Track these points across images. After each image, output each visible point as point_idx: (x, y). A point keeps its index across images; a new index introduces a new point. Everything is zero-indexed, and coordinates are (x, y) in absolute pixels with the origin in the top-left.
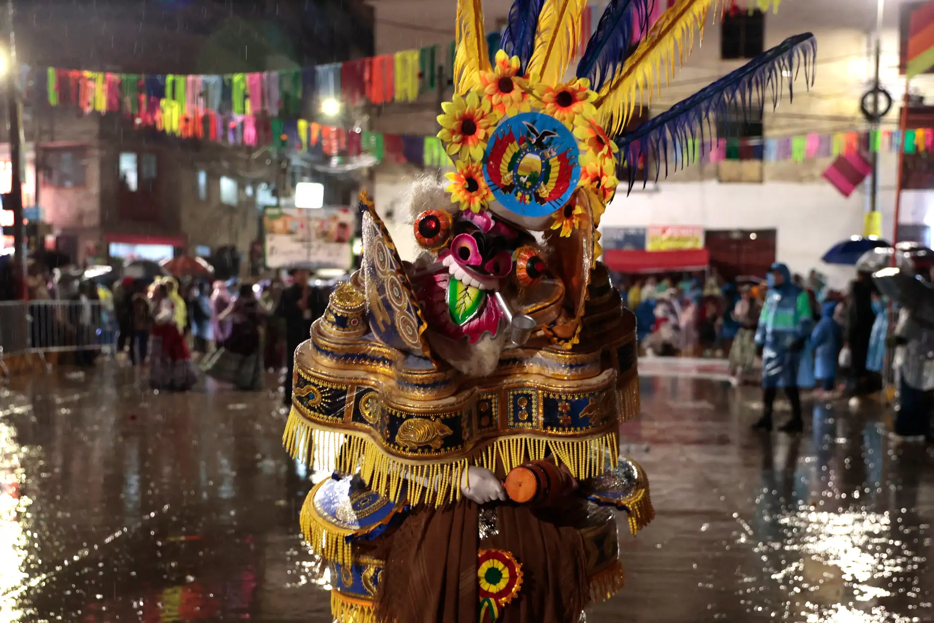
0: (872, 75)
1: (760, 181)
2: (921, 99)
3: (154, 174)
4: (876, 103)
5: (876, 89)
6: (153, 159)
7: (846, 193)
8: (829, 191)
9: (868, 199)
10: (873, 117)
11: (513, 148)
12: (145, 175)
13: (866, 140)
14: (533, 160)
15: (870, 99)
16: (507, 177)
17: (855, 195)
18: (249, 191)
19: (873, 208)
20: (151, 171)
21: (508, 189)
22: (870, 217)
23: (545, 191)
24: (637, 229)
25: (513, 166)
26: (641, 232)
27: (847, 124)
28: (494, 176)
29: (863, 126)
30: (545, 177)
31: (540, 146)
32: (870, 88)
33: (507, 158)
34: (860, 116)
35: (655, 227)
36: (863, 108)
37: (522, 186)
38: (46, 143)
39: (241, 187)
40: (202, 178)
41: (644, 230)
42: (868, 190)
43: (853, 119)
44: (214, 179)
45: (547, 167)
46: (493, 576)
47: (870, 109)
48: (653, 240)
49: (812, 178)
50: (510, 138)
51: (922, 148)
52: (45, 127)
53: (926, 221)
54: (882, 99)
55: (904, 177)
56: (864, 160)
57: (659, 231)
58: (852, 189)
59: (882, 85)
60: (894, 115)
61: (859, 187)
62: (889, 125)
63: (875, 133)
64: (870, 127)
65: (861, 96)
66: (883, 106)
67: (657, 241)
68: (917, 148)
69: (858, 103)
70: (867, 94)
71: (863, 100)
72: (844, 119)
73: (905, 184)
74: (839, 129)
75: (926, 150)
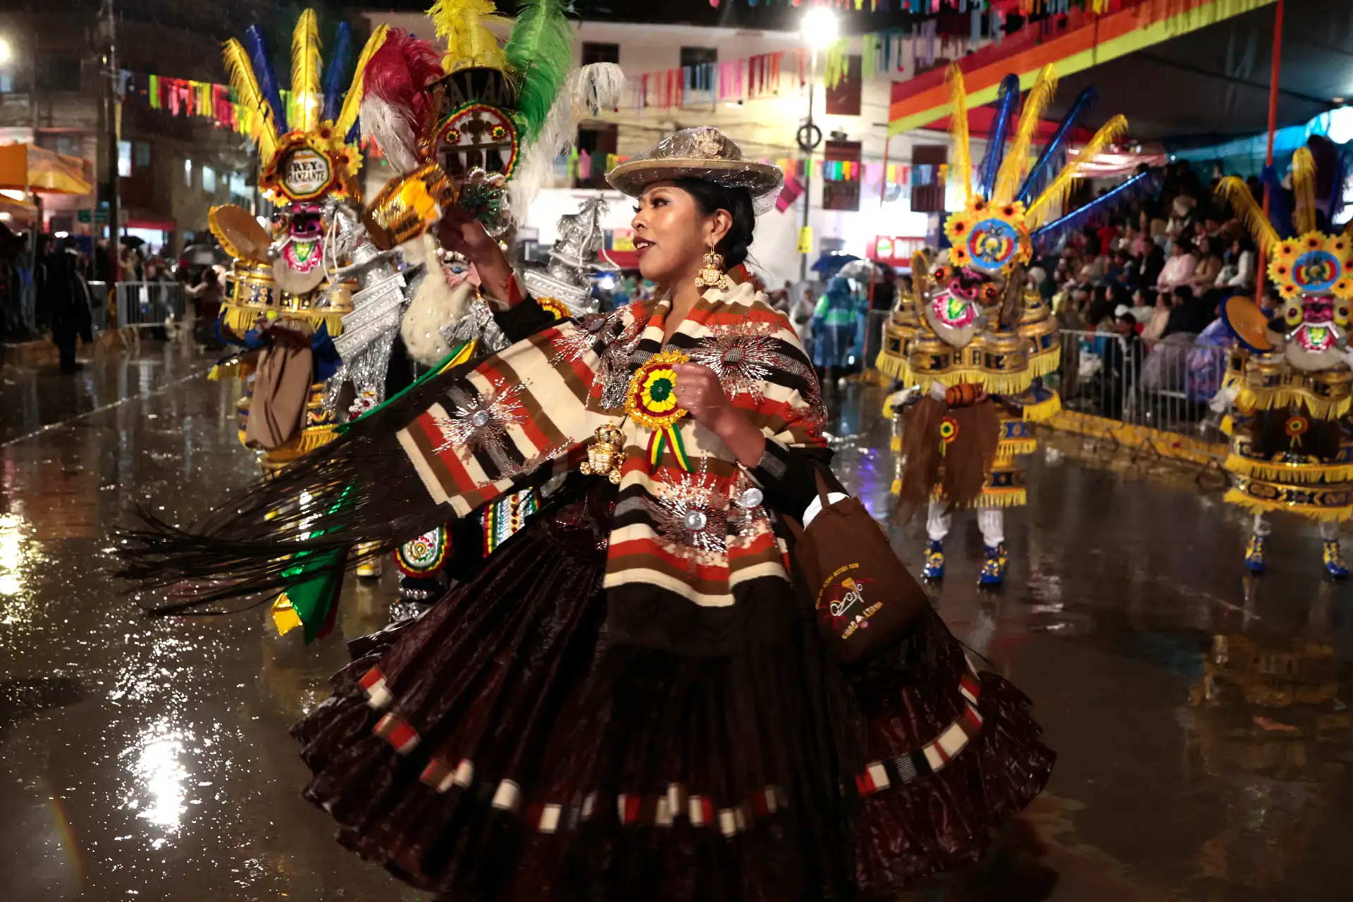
0: (807, 114)
2: (845, 136)
3: (147, 161)
4: (809, 136)
5: (809, 125)
6: (147, 147)
7: (783, 210)
9: (800, 215)
10: (806, 148)
11: (982, 237)
12: (139, 162)
13: (801, 167)
14: (993, 242)
15: (804, 133)
16: (979, 250)
17: (789, 211)
18: (224, 180)
19: (805, 224)
20: (145, 158)
21: (980, 255)
22: (803, 231)
23: (999, 256)
25: (983, 244)
27: (786, 151)
28: (973, 250)
29: (797, 155)
30: (999, 249)
31: (997, 235)
32: (804, 123)
33: (979, 241)
34: (796, 145)
35: (621, 230)
36: (799, 139)
37: (987, 254)
38: (43, 129)
39: (218, 175)
40: (188, 165)
41: (614, 231)
42: (801, 208)
43: (790, 148)
44: (197, 167)
45: (1000, 244)
46: (947, 429)
47: (804, 140)
48: (619, 241)
50: (981, 232)
51: (848, 177)
52: (44, 114)
53: (843, 237)
54: (814, 132)
55: (827, 198)
56: (797, 184)
57: (625, 233)
58: (786, 207)
59: (815, 122)
60: (822, 147)
61: (792, 204)
62: (818, 156)
63: (809, 162)
64: (804, 155)
65: (797, 129)
66: (814, 139)
67: (623, 244)
68: (844, 176)
69: (795, 136)
70: (802, 128)
71: (799, 133)
72: (783, 148)
73: (828, 205)
74: (781, 156)
75: (852, 178)
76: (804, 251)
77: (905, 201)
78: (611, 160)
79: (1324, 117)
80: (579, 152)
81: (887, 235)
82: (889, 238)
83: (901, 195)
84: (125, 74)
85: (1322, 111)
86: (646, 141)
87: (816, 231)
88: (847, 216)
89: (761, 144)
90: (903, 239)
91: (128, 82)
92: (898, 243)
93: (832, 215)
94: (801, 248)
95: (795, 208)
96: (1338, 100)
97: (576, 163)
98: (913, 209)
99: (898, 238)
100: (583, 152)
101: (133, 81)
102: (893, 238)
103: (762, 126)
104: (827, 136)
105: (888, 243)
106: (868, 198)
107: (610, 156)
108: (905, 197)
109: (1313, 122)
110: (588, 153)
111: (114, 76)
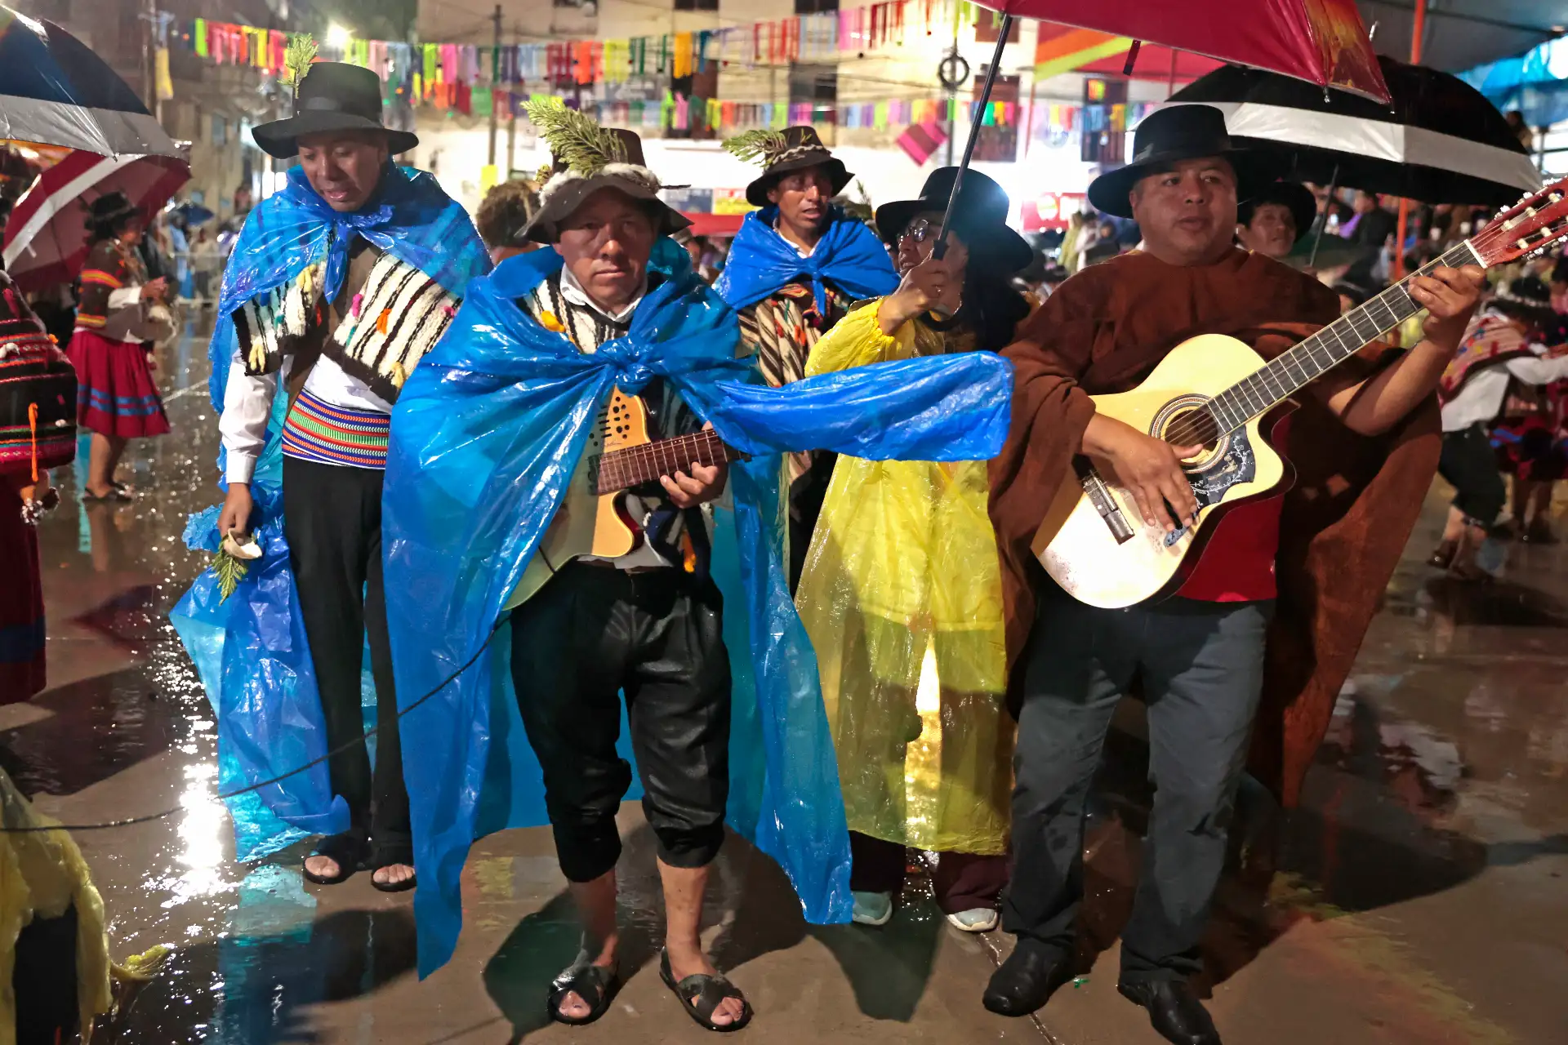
0: (951, 44)
2: (999, 69)
4: (953, 70)
5: (954, 57)
7: (919, 162)
8: (900, 158)
10: (950, 86)
13: (943, 110)
15: (947, 67)
24: (703, 191)
26: (708, 193)
27: (925, 90)
29: (939, 94)
32: (947, 55)
34: (938, 83)
35: (722, 189)
36: (941, 74)
41: (711, 191)
43: (931, 87)
47: (947, 76)
48: (719, 202)
49: (885, 144)
51: (1001, 121)
54: (960, 65)
56: (939, 129)
57: (727, 193)
58: (924, 159)
59: (960, 54)
60: (970, 84)
61: (932, 156)
63: (953, 102)
64: (947, 95)
65: (940, 62)
66: (960, 74)
67: (724, 204)
68: (996, 121)
69: (936, 70)
70: (945, 61)
71: (941, 67)
72: (921, 86)
73: (977, 154)
74: (918, 96)
75: (1006, 124)
77: (1073, 150)
78: (712, 107)
79: (1544, 48)
80: (674, 98)
81: (1051, 191)
82: (1053, 195)
83: (1069, 141)
84: (166, 17)
85: (1542, 41)
86: (753, 79)
89: (895, 83)
90: (1071, 195)
91: (170, 27)
92: (1064, 200)
95: (935, 160)
97: (670, 111)
98: (1084, 159)
99: (1065, 194)
100: (679, 96)
101: (176, 25)
102: (1059, 194)
103: (895, 60)
104: (976, 70)
105: (1052, 202)
106: (1027, 146)
107: (710, 101)
108: (1074, 142)
109: (1531, 55)
110: (685, 98)
111: (153, 20)
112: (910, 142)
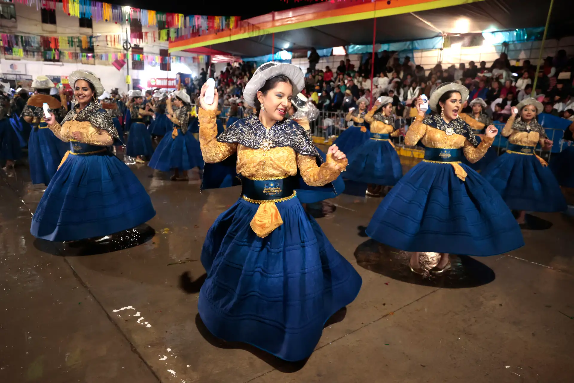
0: (126, 38)
1: (94, 64)
2: (138, 46)
4: (127, 45)
7: (119, 70)
8: (114, 69)
9: (126, 72)
10: (127, 49)
13: (125, 56)
15: (125, 44)
17: (121, 70)
19: (128, 74)
22: (127, 77)
24: (58, 77)
26: (59, 77)
29: (123, 51)
32: (125, 41)
34: (122, 48)
35: (63, 76)
36: (123, 46)
42: (126, 70)
43: (121, 49)
47: (125, 47)
48: (63, 80)
49: (109, 64)
53: (140, 78)
55: (133, 66)
56: (124, 61)
57: (65, 77)
58: (120, 69)
59: (128, 41)
60: (131, 49)
61: (122, 68)
62: (130, 53)
63: (127, 54)
64: (125, 52)
66: (129, 46)
68: (139, 59)
71: (123, 44)
72: (118, 49)
73: (134, 68)
74: (119, 52)
75: (141, 60)
76: (128, 83)
77: (158, 67)
79: (279, 53)
81: (153, 77)
82: (154, 79)
83: (157, 65)
85: (279, 51)
87: (131, 76)
88: (140, 71)
90: (159, 79)
92: (157, 80)
93: (135, 71)
94: (127, 82)
95: (123, 69)
96: (283, 49)
98: (161, 70)
99: (157, 79)
102: (156, 79)
104: (133, 45)
105: (154, 80)
106: (146, 66)
108: (158, 65)
109: (277, 54)
112: (116, 64)
